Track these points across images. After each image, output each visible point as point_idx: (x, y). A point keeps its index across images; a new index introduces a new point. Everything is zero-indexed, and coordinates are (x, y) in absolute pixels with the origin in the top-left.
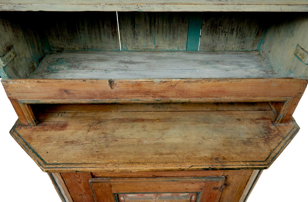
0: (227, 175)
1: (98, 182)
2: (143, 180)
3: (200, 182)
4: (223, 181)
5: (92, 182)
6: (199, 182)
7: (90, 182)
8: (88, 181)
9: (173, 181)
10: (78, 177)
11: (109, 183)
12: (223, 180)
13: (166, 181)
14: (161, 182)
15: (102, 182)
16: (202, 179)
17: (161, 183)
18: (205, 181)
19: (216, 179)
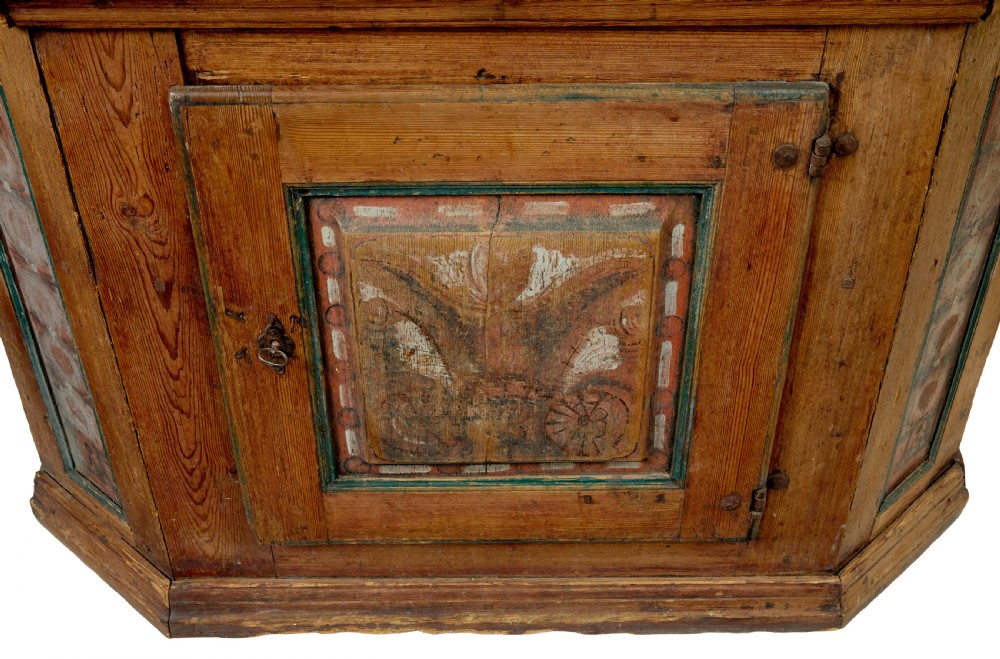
0: (841, 77)
1: (215, 104)
2: (429, 93)
3: (709, 106)
4: (821, 104)
5: (186, 101)
6: (702, 105)
7: (175, 100)
8: (166, 94)
9: (576, 97)
10: (118, 81)
11: (267, 111)
12: (818, 98)
13: (543, 98)
14: (516, 104)
15: (233, 102)
16: (716, 92)
17: (517, 110)
18: (731, 100)
19: (785, 91)
